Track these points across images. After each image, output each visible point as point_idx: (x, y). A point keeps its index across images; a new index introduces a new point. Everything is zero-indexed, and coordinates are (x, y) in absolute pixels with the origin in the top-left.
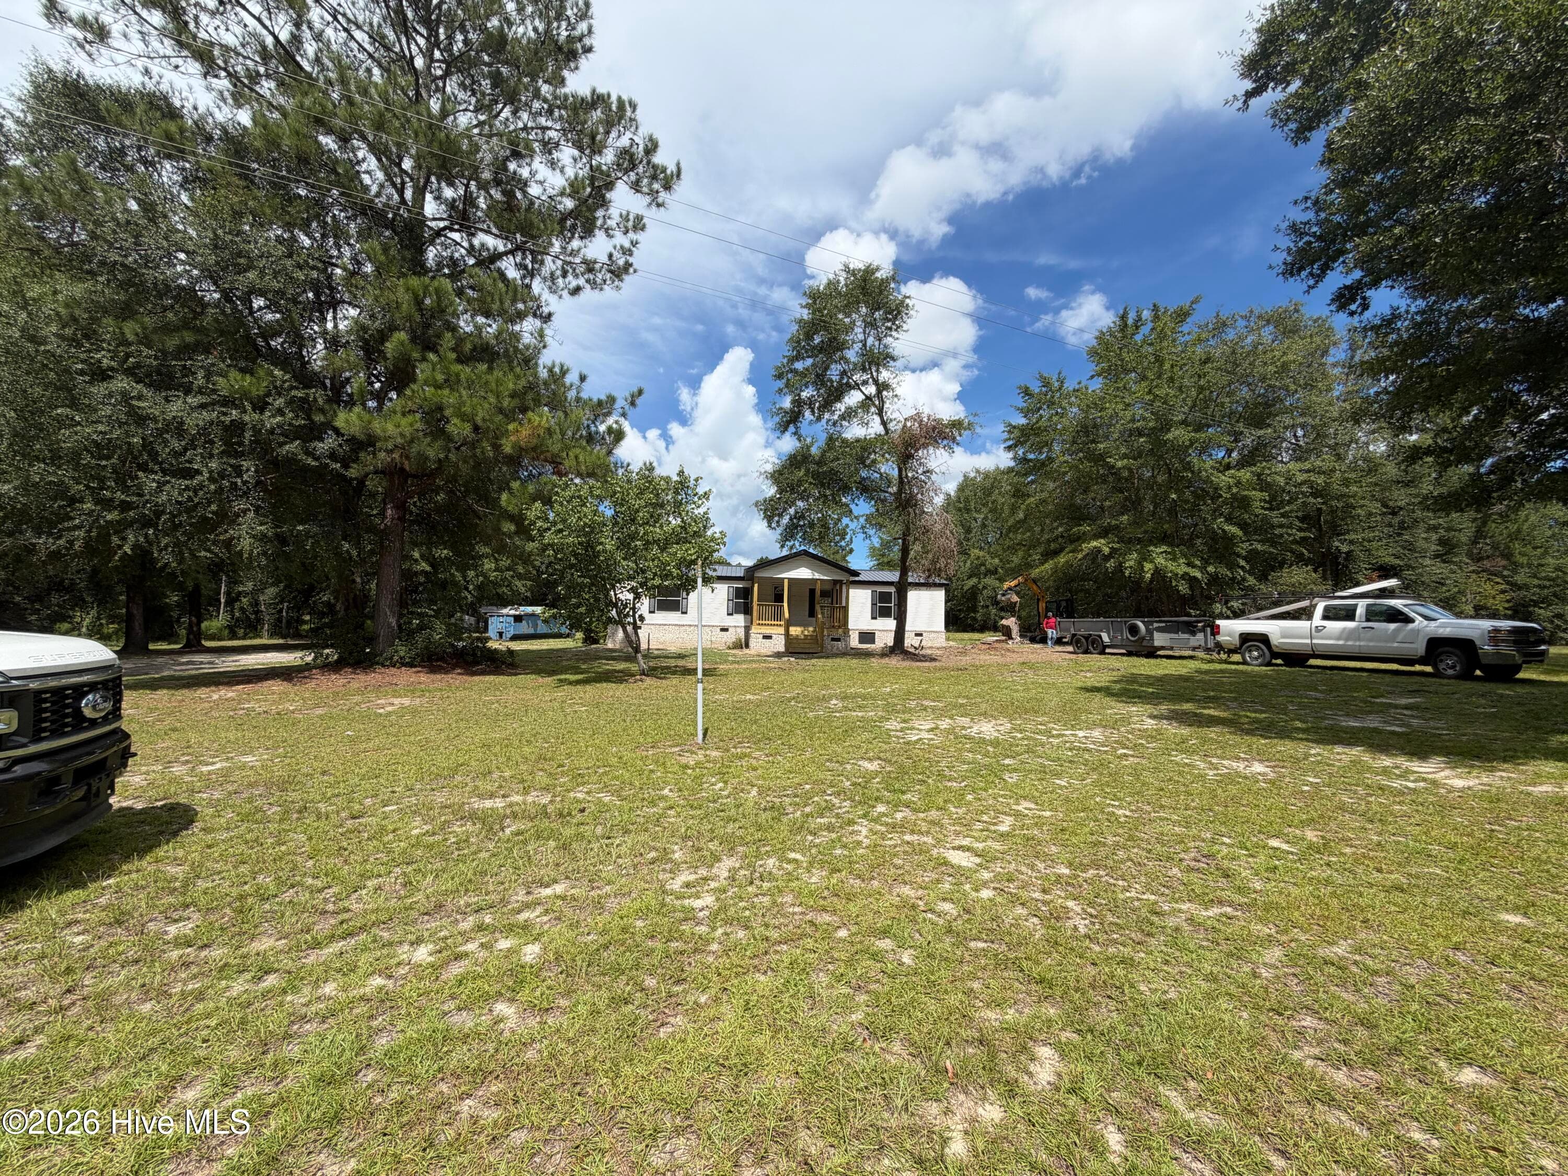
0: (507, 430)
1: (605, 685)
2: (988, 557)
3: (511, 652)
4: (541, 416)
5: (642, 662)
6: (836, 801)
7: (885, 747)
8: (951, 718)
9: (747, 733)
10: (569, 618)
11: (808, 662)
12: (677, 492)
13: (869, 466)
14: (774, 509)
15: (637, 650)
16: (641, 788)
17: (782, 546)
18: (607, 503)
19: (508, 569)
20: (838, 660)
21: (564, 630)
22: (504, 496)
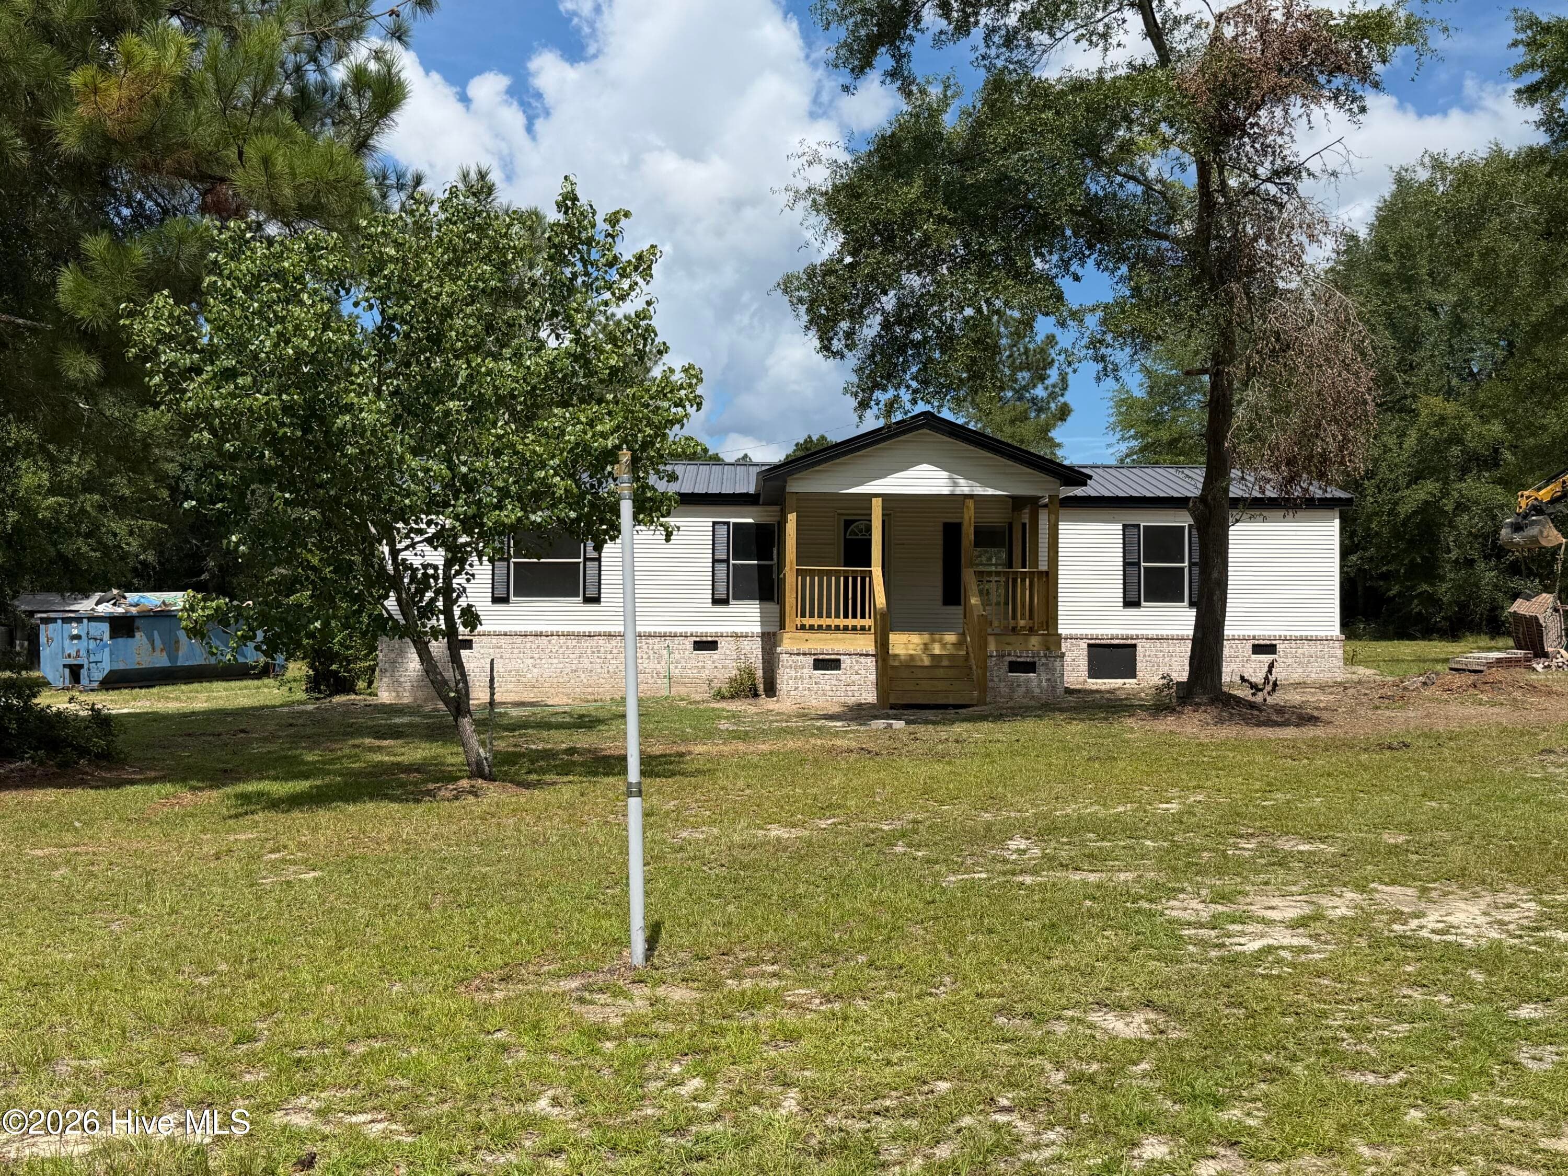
0: (67, 89)
1: (370, 806)
2: (1469, 416)
3: (101, 720)
4: (160, 44)
5: (474, 741)
6: (1024, 1127)
7: (1166, 971)
8: (1361, 888)
9: (770, 936)
10: (264, 619)
11: (944, 732)
12: (558, 258)
13: (1112, 164)
14: (837, 298)
15: (459, 706)
16: (472, 1098)
17: (864, 405)
18: (358, 293)
19: (89, 485)
20: (1028, 726)
21: (253, 656)
22: (67, 279)
